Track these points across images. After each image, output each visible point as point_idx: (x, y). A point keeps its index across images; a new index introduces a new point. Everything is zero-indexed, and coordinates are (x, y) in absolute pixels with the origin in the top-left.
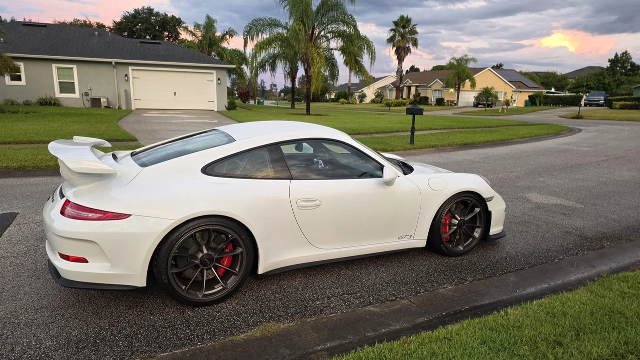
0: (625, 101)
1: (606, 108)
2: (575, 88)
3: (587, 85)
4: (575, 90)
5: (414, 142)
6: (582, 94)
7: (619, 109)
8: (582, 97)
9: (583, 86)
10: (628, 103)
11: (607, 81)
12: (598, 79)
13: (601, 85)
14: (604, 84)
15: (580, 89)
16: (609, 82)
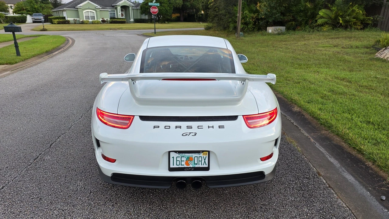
0: (59, 19)
1: (49, 23)
2: (19, 11)
3: (26, 9)
4: (20, 12)
5: (21, 54)
6: (25, 15)
7: (57, 24)
8: (26, 17)
9: (24, 10)
10: (61, 20)
11: (36, 6)
12: (31, 5)
13: (34, 9)
14: (35, 8)
15: (23, 12)
16: (38, 7)
